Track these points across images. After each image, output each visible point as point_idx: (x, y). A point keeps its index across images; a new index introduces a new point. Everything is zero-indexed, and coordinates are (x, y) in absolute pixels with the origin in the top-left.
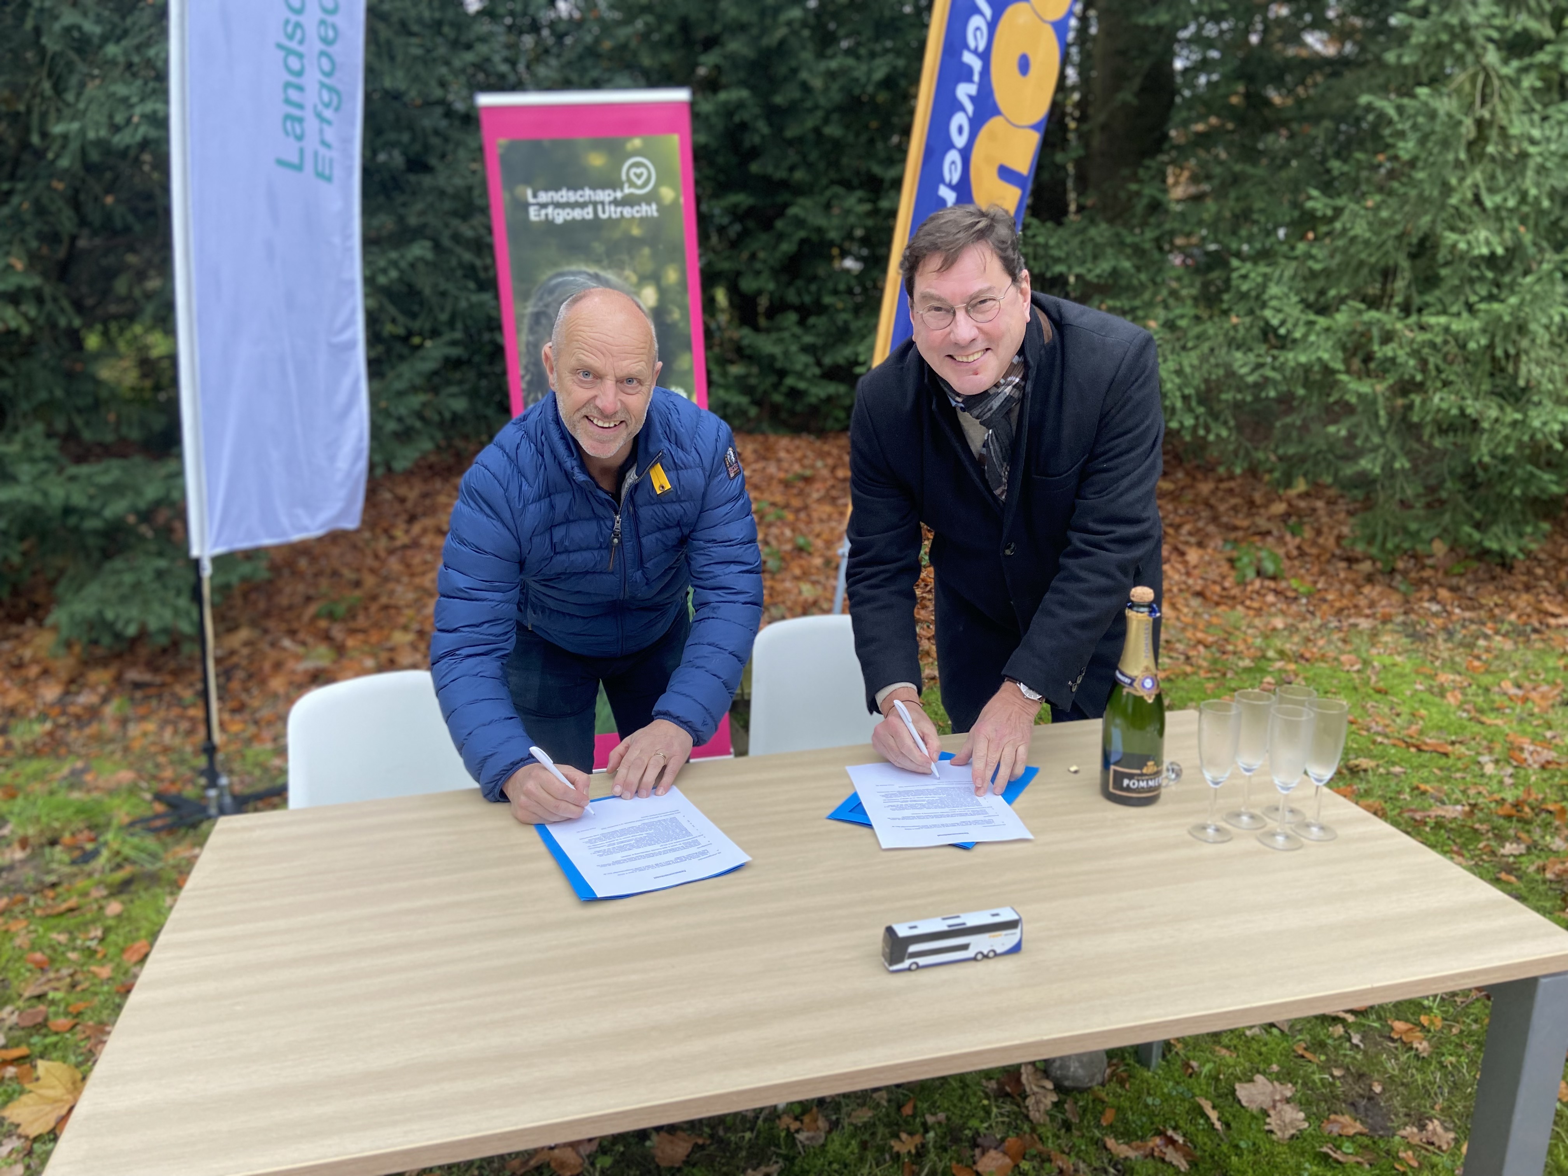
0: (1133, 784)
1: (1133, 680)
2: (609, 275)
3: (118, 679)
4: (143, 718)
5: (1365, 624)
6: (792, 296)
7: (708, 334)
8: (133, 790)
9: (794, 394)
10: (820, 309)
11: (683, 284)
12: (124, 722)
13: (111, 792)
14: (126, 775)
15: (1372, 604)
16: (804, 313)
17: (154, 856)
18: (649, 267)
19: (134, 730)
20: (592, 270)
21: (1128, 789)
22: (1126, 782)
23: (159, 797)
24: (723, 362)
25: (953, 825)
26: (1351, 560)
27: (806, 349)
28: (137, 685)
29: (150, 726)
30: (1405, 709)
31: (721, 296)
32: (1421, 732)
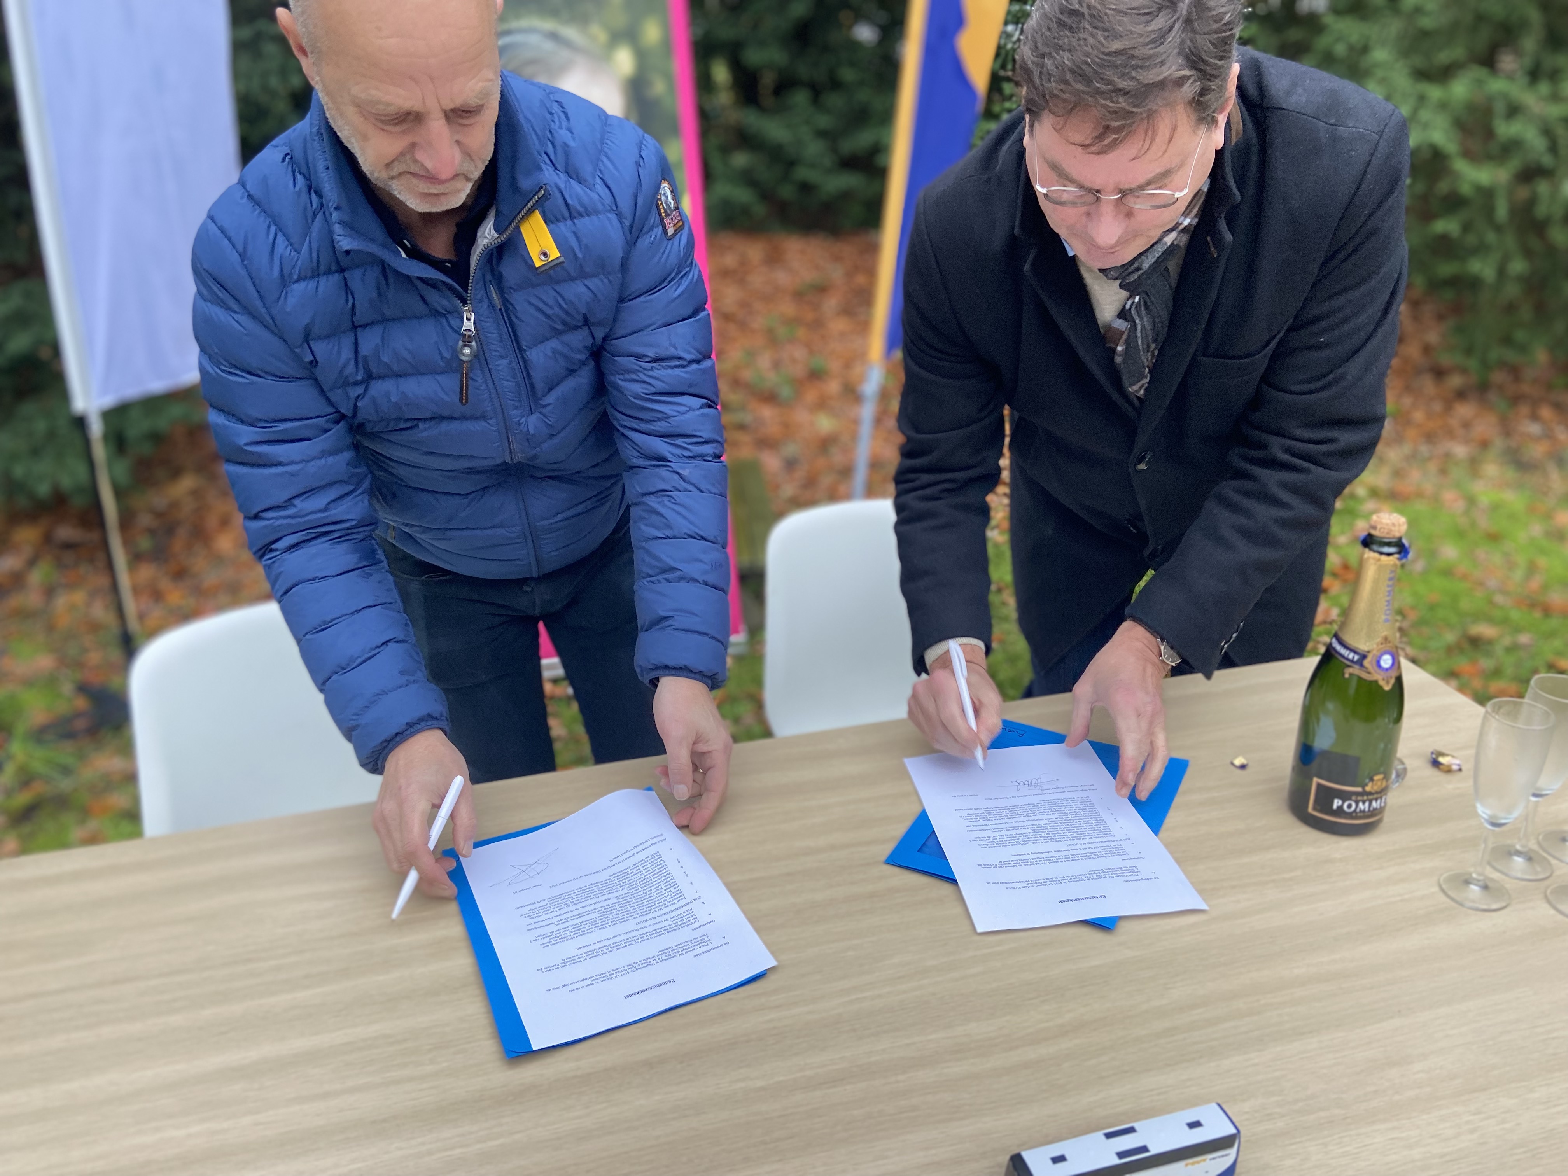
0: (1349, 806)
1: (1364, 657)
2: (570, 32)
3: (48, 539)
4: (71, 586)
5: (1460, 451)
6: (803, 70)
7: (704, 116)
8: (51, 682)
9: (806, 188)
10: (836, 84)
11: (667, 44)
12: (50, 592)
13: (29, 682)
14: (44, 662)
15: (1466, 425)
16: (816, 92)
17: (66, 771)
18: (620, 20)
19: (62, 602)
20: (548, 25)
21: (1340, 812)
22: (1337, 803)
23: (83, 689)
24: (726, 150)
25: (1079, 878)
26: (1439, 373)
27: (822, 134)
28: (68, 546)
29: (79, 597)
30: (1521, 560)
31: (721, 73)
32: (1545, 587)
